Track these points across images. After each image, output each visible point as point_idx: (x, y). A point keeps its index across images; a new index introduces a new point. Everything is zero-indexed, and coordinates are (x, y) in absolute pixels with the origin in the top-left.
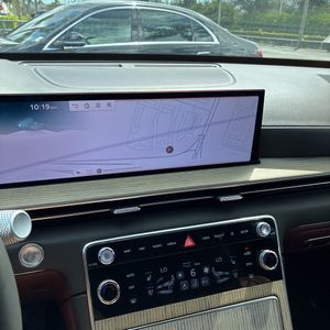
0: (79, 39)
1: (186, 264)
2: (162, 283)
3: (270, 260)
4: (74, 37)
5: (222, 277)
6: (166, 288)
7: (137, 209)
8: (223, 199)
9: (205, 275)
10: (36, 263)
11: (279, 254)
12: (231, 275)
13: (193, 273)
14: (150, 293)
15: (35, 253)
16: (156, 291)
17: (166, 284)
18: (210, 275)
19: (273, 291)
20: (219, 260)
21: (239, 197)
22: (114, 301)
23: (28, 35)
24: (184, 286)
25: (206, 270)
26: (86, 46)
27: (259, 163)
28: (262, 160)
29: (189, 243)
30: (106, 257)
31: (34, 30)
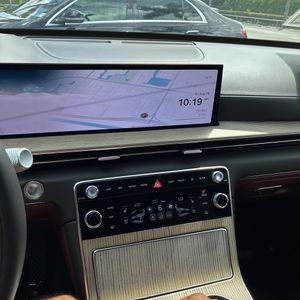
0: (79, 15)
1: (155, 201)
2: (135, 215)
3: (222, 200)
4: (74, 14)
5: (183, 212)
6: (138, 219)
7: (117, 157)
8: (186, 152)
9: (170, 210)
10: (37, 196)
11: (229, 196)
12: (190, 211)
13: (160, 208)
14: (126, 221)
15: (36, 188)
16: (130, 220)
17: (139, 216)
18: (174, 210)
19: (224, 224)
20: (181, 199)
21: (199, 151)
22: (97, 226)
23: (33, 10)
24: (153, 218)
25: (171, 206)
26: (86, 22)
27: (218, 125)
28: (220, 123)
29: (157, 185)
30: (92, 193)
31: (38, 6)
